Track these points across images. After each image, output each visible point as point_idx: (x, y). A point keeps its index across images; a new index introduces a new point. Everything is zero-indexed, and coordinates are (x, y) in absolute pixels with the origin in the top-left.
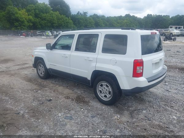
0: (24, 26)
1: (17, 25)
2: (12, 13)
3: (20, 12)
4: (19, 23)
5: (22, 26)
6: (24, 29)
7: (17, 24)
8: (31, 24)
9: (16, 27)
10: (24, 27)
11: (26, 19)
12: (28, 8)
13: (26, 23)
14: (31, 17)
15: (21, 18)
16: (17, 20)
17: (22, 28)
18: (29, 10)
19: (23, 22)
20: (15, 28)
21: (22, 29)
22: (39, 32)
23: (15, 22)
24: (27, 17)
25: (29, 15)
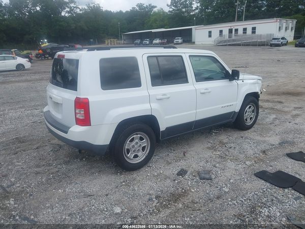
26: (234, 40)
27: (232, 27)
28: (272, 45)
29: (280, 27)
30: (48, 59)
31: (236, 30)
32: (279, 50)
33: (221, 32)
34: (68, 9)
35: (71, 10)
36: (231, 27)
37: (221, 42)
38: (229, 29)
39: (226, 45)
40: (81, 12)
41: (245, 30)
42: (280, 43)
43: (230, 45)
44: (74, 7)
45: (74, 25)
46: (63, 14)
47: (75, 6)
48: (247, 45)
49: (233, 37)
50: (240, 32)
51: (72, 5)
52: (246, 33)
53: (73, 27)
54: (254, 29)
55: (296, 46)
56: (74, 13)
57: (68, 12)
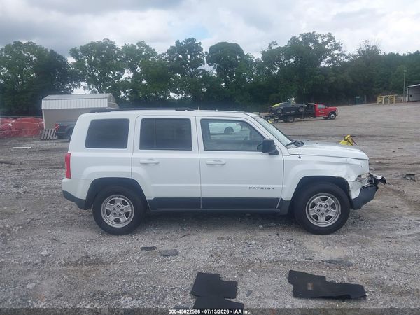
30: (277, 122)
34: (329, 58)
35: (334, 58)
40: (347, 60)
44: (338, 55)
45: (334, 78)
46: (322, 64)
47: (339, 53)
51: (336, 52)
53: (333, 81)
56: (338, 62)
57: (329, 62)
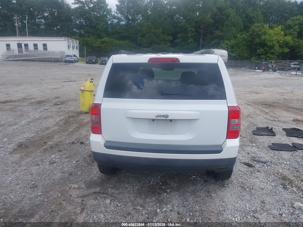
0: (273, 54)
1: (260, 53)
2: (258, 34)
3: (271, 31)
4: (265, 50)
5: (269, 55)
6: (270, 59)
7: (262, 50)
8: (287, 50)
9: (259, 55)
10: (271, 56)
11: (278, 42)
12: (289, 22)
13: (277, 48)
14: (289, 38)
15: (270, 41)
16: (263, 45)
17: (268, 57)
18: (290, 25)
19: (272, 47)
20: (257, 57)
21: (268, 59)
22: (294, 64)
23: (259, 47)
24: (282, 39)
25: (286, 35)
26: (26, 56)
27: (21, 42)
28: (66, 61)
29: (68, 46)
31: (26, 45)
32: (75, 66)
33: (8, 46)
36: (19, 41)
37: (10, 56)
38: (18, 44)
39: (18, 60)
41: (35, 46)
42: (73, 59)
43: (22, 60)
48: (42, 61)
49: (24, 52)
50: (31, 47)
52: (37, 49)
54: (45, 45)
55: (87, 63)
